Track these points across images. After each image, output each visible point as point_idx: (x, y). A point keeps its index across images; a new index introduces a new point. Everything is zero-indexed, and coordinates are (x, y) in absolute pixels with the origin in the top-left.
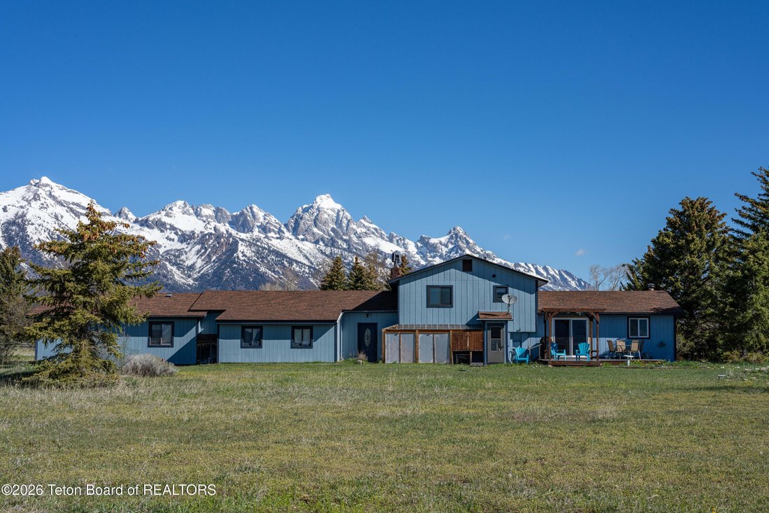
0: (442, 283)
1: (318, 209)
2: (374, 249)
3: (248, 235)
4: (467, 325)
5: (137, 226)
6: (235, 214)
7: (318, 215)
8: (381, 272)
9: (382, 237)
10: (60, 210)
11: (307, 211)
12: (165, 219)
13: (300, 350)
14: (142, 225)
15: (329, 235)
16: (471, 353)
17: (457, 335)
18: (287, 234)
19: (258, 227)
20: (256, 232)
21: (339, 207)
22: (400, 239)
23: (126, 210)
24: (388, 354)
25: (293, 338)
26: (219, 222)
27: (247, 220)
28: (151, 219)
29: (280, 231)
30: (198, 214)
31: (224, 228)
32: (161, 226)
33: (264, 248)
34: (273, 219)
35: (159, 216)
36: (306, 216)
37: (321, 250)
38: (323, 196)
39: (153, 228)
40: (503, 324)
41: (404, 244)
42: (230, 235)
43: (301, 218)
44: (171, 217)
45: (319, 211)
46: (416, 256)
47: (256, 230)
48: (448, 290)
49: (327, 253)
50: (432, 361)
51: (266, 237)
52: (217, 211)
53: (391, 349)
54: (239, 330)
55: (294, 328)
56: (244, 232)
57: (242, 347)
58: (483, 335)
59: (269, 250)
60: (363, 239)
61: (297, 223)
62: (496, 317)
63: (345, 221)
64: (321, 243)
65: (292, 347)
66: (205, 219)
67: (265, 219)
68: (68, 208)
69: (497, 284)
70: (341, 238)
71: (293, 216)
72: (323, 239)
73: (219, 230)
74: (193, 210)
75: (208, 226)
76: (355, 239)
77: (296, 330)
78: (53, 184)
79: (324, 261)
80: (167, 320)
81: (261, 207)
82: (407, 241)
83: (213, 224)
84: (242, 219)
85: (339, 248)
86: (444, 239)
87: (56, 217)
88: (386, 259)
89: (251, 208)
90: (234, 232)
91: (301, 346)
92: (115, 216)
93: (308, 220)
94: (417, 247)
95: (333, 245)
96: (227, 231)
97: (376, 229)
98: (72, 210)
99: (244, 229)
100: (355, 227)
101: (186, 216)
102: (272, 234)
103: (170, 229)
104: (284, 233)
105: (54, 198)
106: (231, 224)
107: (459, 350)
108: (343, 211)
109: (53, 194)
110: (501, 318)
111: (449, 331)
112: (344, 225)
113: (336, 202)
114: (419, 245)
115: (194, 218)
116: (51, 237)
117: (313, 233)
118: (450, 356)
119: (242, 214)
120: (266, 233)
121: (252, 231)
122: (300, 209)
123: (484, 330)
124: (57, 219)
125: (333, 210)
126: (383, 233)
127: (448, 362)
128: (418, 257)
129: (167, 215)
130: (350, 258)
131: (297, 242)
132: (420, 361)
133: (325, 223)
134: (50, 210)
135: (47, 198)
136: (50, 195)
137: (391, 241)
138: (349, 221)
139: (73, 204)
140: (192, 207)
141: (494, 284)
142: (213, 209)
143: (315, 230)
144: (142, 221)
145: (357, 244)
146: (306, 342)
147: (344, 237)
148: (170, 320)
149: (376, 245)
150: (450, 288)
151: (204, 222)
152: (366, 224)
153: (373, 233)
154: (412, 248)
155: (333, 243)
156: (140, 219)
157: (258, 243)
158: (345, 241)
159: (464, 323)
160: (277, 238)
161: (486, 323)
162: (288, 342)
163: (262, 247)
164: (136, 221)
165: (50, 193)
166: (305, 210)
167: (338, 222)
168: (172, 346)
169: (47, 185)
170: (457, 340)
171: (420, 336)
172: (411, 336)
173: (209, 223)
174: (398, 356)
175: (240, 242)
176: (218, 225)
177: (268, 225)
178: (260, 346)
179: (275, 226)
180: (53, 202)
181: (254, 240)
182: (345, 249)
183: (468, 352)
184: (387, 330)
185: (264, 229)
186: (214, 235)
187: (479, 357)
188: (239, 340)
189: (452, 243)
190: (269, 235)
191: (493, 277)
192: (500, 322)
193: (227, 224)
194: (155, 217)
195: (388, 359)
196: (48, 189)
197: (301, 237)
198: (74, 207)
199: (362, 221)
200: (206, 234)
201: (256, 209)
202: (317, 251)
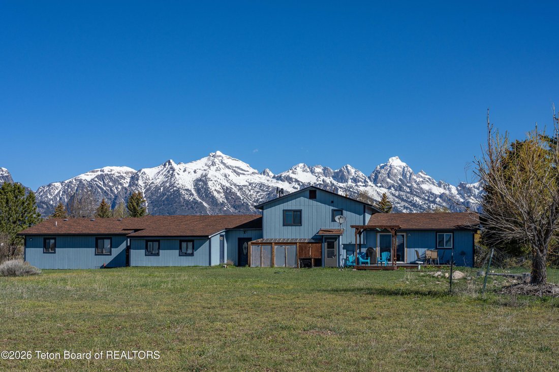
0: (294, 208)
1: (391, 166)
2: (428, 192)
3: (345, 184)
4: (312, 238)
5: (275, 180)
6: (336, 171)
7: (390, 170)
8: (433, 207)
9: (433, 184)
10: (228, 172)
11: (383, 168)
12: (292, 176)
13: (185, 257)
14: (277, 179)
15: (398, 183)
16: (313, 259)
17: (303, 246)
18: (370, 183)
19: (351, 179)
20: (350, 183)
21: (404, 164)
22: (446, 185)
23: (268, 170)
24: (252, 260)
25: (181, 248)
26: (326, 177)
27: (344, 175)
28: (283, 175)
29: (365, 181)
30: (312, 172)
31: (329, 180)
32: (289, 180)
33: (355, 193)
34: (361, 174)
35: (288, 174)
36: (383, 171)
37: (392, 193)
38: (394, 158)
39: (284, 181)
40: (336, 238)
41: (448, 188)
42: (333, 184)
43: (379, 173)
44: (295, 174)
45: (391, 168)
46: (457, 196)
47: (350, 181)
48: (299, 213)
49: (396, 195)
50: (284, 265)
51: (357, 185)
52: (325, 169)
53: (255, 257)
54: (144, 243)
55: (181, 241)
56: (342, 182)
57: (146, 255)
58: (321, 246)
59: (358, 194)
60: (421, 185)
61: (376, 176)
62: (332, 233)
63: (408, 174)
64: (392, 188)
65: (180, 255)
66: (317, 175)
67: (355, 174)
68: (233, 170)
69: (335, 208)
70: (406, 185)
71: (374, 172)
72: (393, 186)
73: (325, 182)
74: (310, 169)
75: (319, 179)
76: (415, 185)
77: (183, 243)
78: (223, 155)
79: (394, 200)
80: (107, 237)
81: (353, 166)
82: (451, 186)
83: (322, 178)
84: (340, 174)
85: (404, 192)
86: (476, 184)
87: (225, 176)
88: (436, 198)
89: (346, 167)
90: (335, 183)
91: (186, 255)
92: (261, 174)
93: (384, 174)
94: (457, 190)
95: (400, 190)
96: (331, 182)
97: (429, 179)
98: (235, 171)
99: (342, 181)
100: (415, 177)
101: (305, 173)
102: (360, 184)
103: (295, 182)
104: (368, 182)
105: (224, 164)
106: (333, 177)
107: (304, 257)
108: (407, 167)
109: (223, 161)
110: (334, 233)
111: (296, 243)
112: (408, 176)
113: (402, 161)
114: (459, 188)
115: (310, 174)
116: (223, 188)
117: (387, 182)
118: (298, 262)
119: (341, 171)
120: (356, 183)
121: (347, 182)
122: (379, 167)
123: (322, 242)
124: (226, 177)
125: (400, 167)
126: (435, 181)
127: (296, 266)
128: (458, 197)
129: (293, 173)
130: (411, 198)
131: (376, 188)
132: (276, 266)
133: (395, 175)
134: (222, 171)
135: (220, 164)
136: (222, 162)
137: (440, 186)
138: (411, 174)
139: (236, 167)
140: (309, 167)
141: (333, 208)
142: (322, 168)
143: (388, 180)
144: (278, 177)
145: (417, 189)
146: (190, 251)
147: (408, 184)
148: (110, 237)
149: (430, 189)
150: (300, 211)
151: (317, 176)
152: (423, 175)
153: (428, 181)
154: (454, 190)
155: (400, 188)
156: (276, 176)
157: (351, 190)
158: (408, 187)
159: (310, 237)
160: (363, 186)
161: (324, 237)
162: (177, 252)
163: (353, 192)
164: (274, 177)
165: (222, 161)
166: (382, 167)
167: (404, 175)
168: (111, 255)
169: (220, 156)
170: (302, 250)
171: (276, 247)
172: (269, 247)
173: (319, 177)
174: (260, 261)
175: (339, 189)
176: (325, 178)
177: (357, 178)
178: (158, 254)
179: (362, 178)
180: (223, 167)
181: (348, 187)
182: (408, 192)
183: (310, 259)
184: (252, 243)
185: (355, 180)
186: (322, 184)
187: (318, 263)
188: (144, 250)
189: (482, 187)
190: (358, 184)
191: (332, 203)
192: (334, 237)
193: (331, 178)
194: (285, 174)
195: (252, 264)
196: (220, 158)
197: (379, 185)
198: (236, 169)
199: (420, 173)
200: (318, 184)
201: (349, 167)
202: (389, 194)
